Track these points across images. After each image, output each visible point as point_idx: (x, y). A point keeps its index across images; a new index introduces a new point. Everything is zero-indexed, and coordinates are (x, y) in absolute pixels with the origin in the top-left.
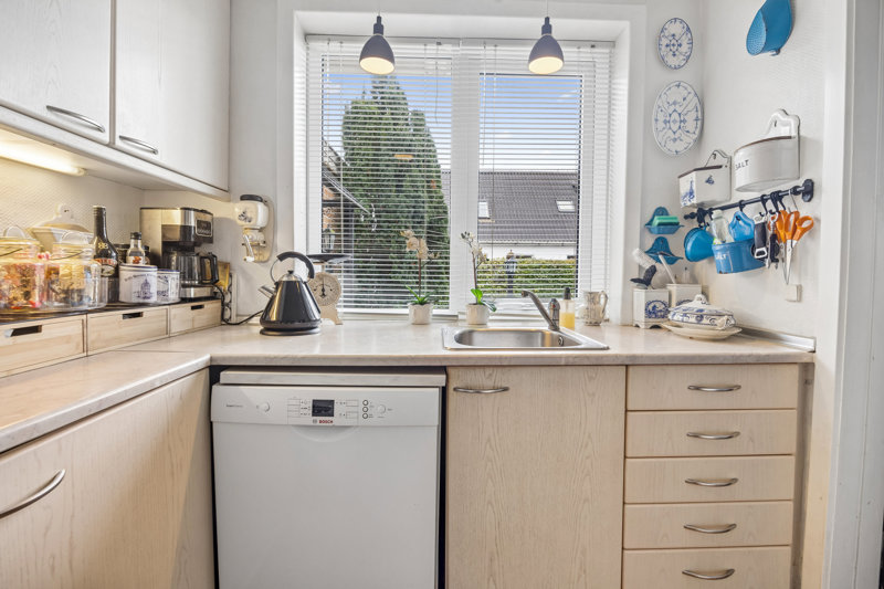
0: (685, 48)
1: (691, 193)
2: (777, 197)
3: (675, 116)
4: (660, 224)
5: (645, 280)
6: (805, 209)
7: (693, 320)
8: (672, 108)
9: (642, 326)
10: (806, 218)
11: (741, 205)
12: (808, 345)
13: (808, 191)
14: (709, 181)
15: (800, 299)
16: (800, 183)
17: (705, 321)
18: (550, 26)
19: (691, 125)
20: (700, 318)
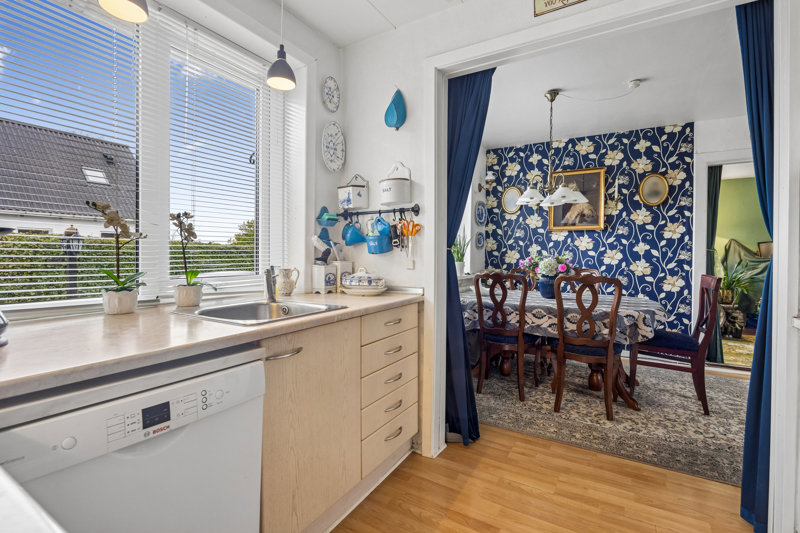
0: (335, 100)
1: (349, 201)
2: (402, 211)
3: (331, 144)
4: (328, 219)
5: (324, 258)
6: (416, 220)
7: (366, 284)
8: (330, 138)
9: (322, 292)
10: (417, 225)
11: (380, 212)
12: (420, 291)
13: (416, 210)
14: (359, 195)
15: (414, 268)
16: (412, 205)
17: (373, 284)
18: (285, 53)
19: (339, 153)
20: (370, 282)
